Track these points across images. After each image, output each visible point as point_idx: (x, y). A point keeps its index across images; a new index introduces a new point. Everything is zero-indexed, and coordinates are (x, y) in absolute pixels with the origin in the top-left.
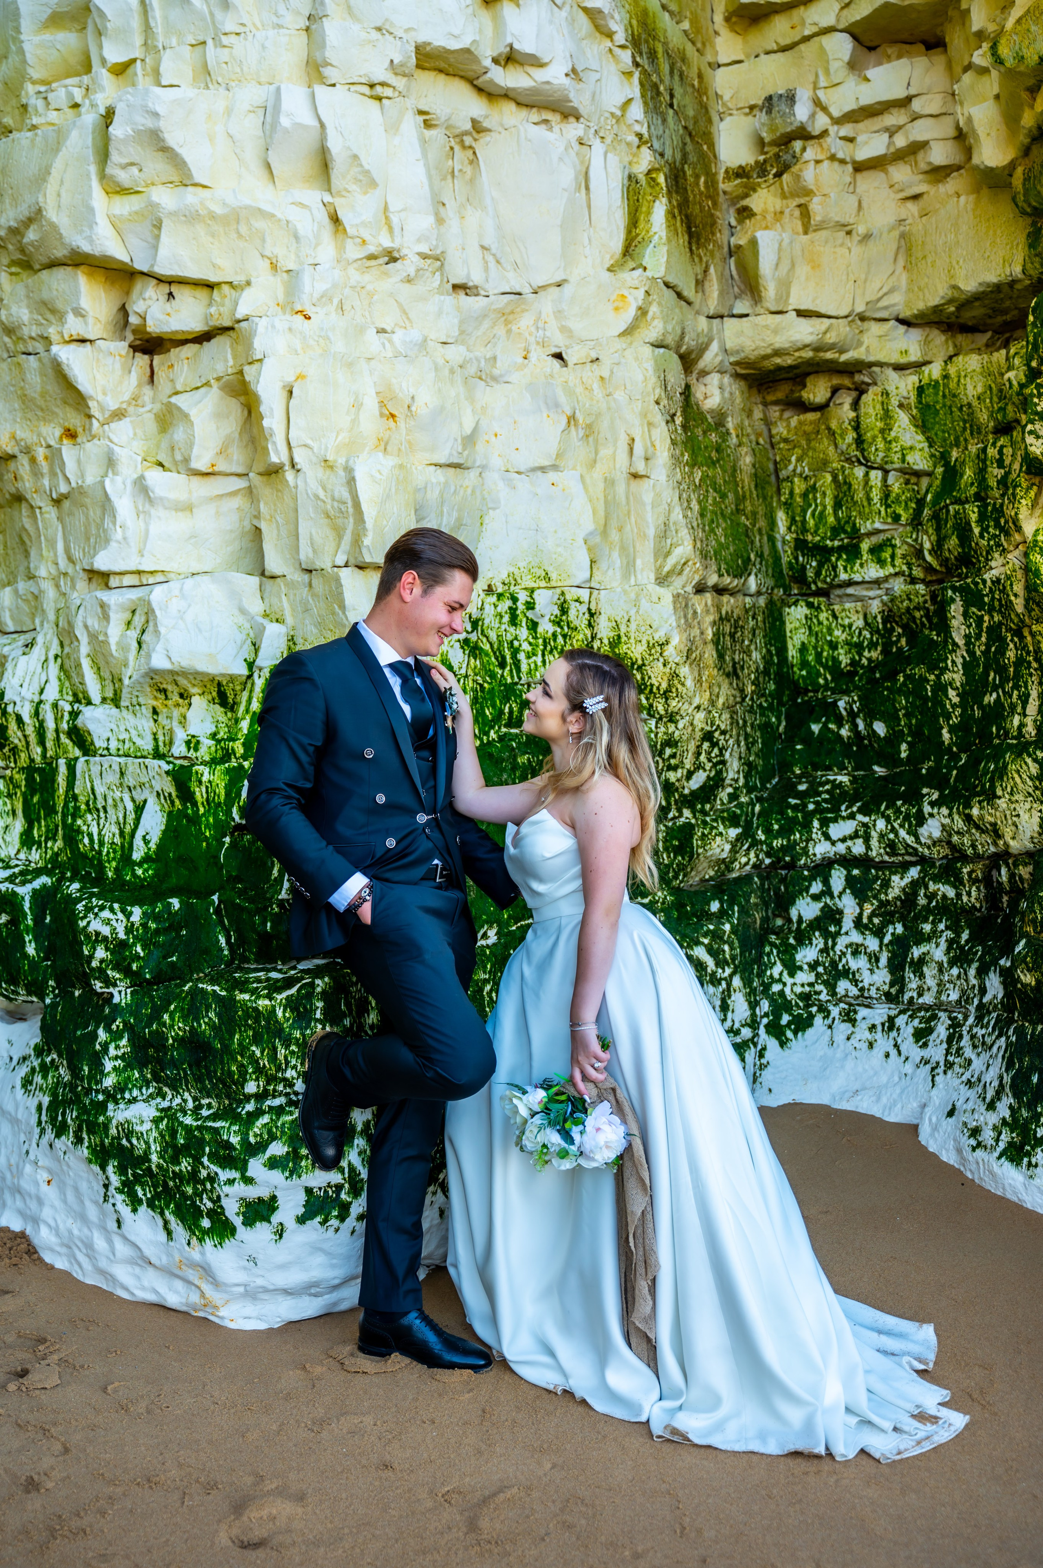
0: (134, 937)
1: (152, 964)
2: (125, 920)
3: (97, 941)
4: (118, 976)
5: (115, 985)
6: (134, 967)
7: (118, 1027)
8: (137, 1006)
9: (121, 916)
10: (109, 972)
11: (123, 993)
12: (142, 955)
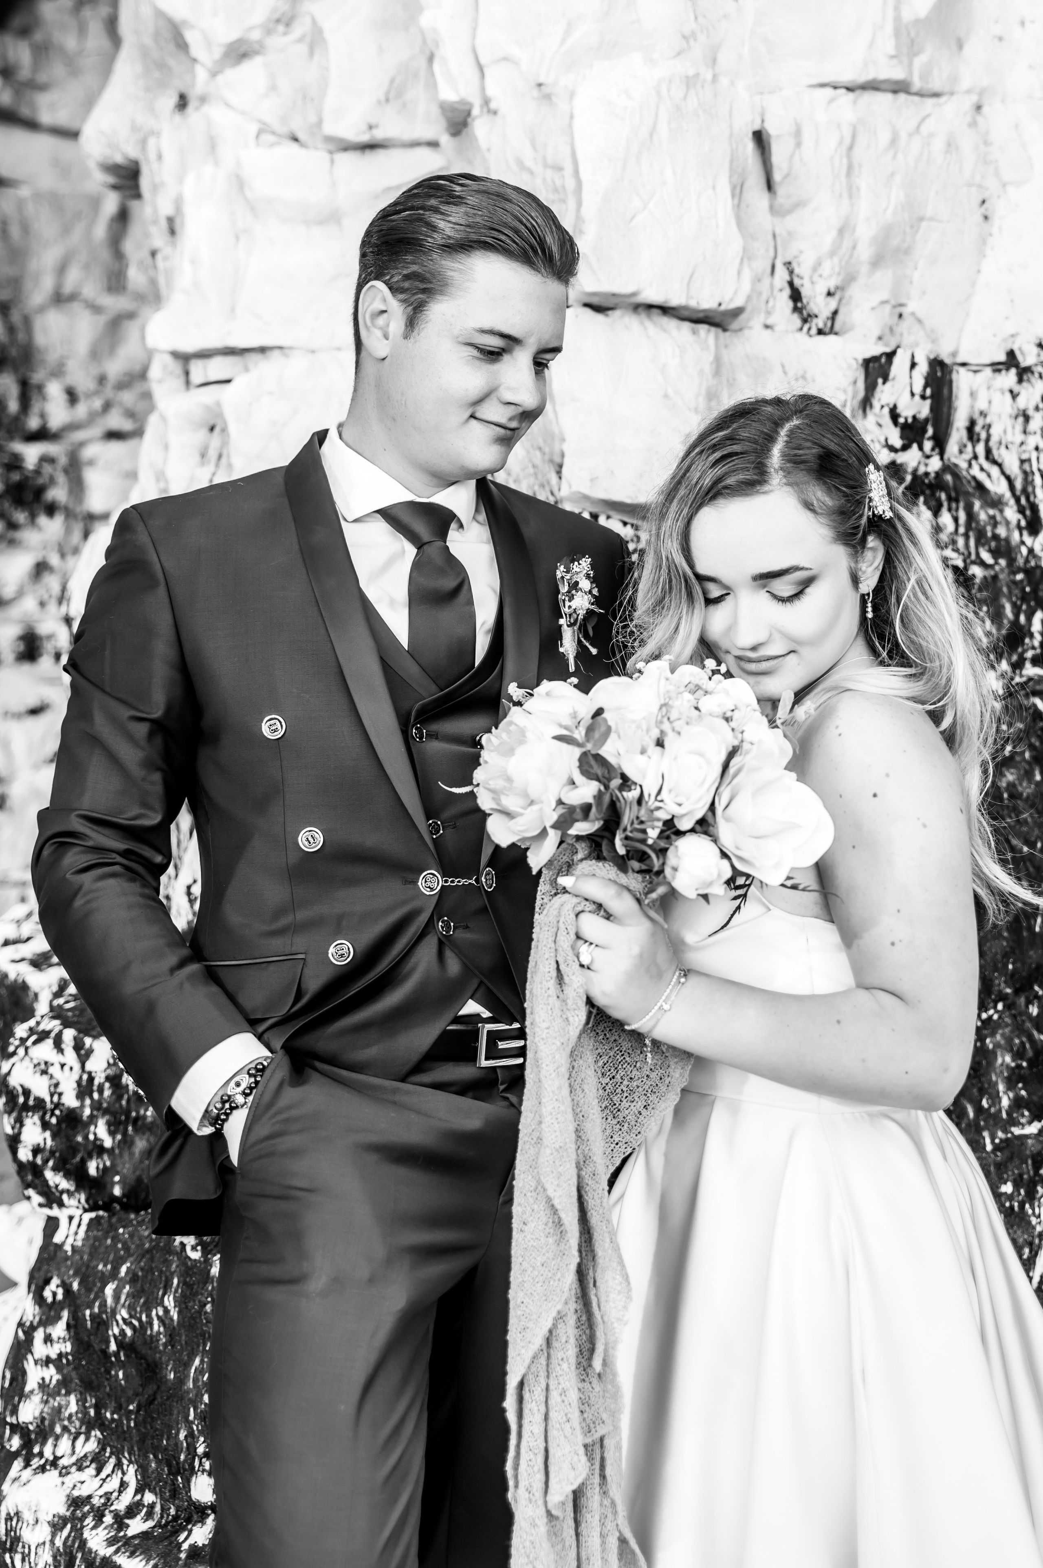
0: (97, 1106)
1: (127, 1167)
2: (77, 1066)
3: (25, 1107)
4: (64, 1184)
5: (61, 1205)
6: (92, 1168)
7: (54, 1294)
8: (91, 1255)
9: (70, 1057)
10: (49, 1174)
11: (75, 1222)
12: (108, 1143)
